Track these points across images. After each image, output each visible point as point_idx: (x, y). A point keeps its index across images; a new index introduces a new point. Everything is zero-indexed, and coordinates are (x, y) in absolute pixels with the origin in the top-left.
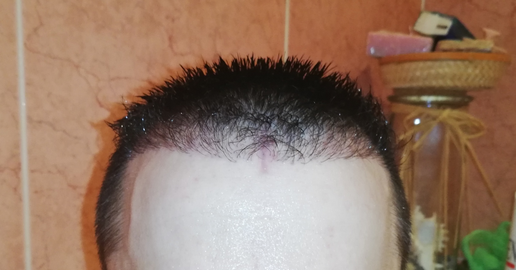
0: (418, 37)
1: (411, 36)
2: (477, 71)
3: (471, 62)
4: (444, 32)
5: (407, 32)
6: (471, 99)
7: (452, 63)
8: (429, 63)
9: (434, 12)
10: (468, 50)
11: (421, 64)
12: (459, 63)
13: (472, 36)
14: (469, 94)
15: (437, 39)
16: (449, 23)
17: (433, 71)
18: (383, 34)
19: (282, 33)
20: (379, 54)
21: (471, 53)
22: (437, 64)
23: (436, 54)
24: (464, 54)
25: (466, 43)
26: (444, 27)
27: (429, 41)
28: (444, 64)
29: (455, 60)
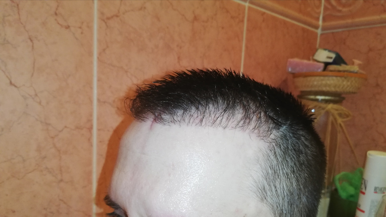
0: (315, 63)
1: (311, 62)
2: (349, 83)
3: (345, 78)
4: (331, 61)
5: (309, 59)
6: (344, 98)
7: (334, 78)
8: (322, 78)
9: (325, 49)
10: (344, 71)
11: (317, 78)
12: (339, 78)
13: (345, 63)
14: (343, 96)
15: (327, 64)
16: (333, 56)
17: (324, 82)
18: (296, 60)
19: (240, 57)
20: (293, 72)
21: (346, 73)
22: (326, 78)
23: (325, 73)
24: (342, 73)
25: (343, 67)
26: (331, 58)
27: (322, 65)
28: (330, 78)
29: (336, 76)
